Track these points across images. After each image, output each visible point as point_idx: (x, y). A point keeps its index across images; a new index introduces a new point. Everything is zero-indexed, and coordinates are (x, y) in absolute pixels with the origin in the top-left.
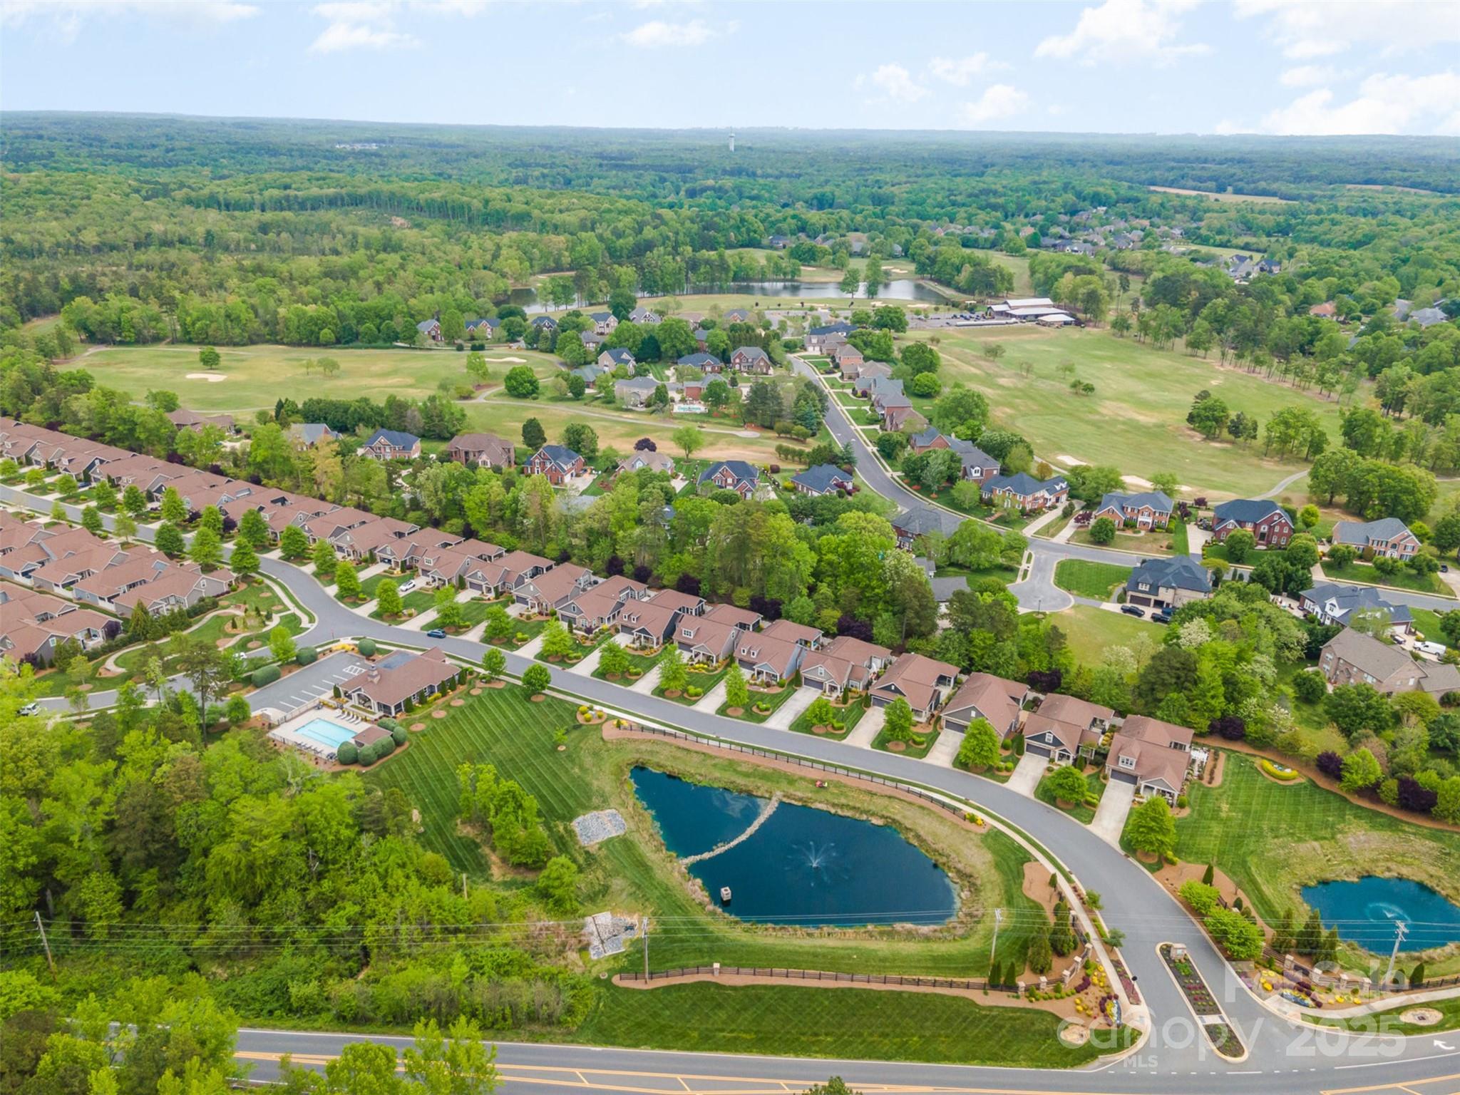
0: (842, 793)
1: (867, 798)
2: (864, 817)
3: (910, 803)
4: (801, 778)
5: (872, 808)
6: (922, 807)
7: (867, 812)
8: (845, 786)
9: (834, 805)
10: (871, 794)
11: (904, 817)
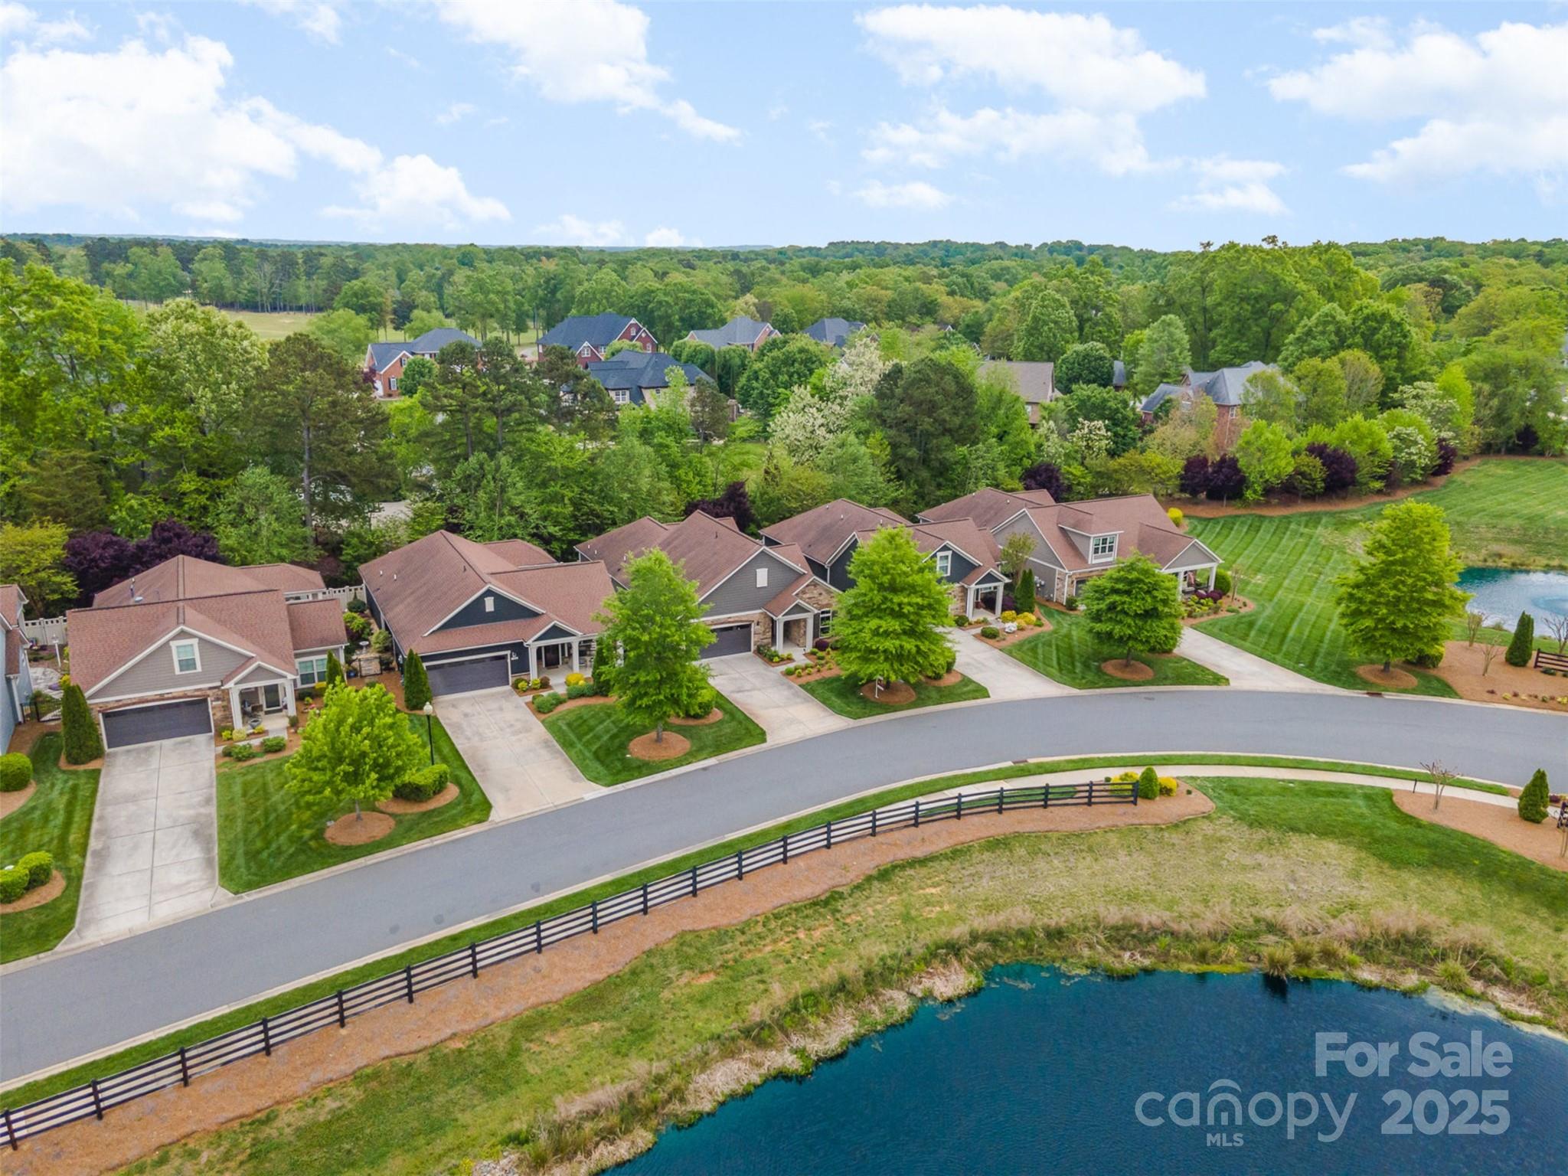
0: (735, 971)
1: (823, 929)
2: (900, 1002)
3: (956, 854)
4: (530, 1025)
5: (876, 950)
6: (996, 844)
7: (877, 978)
8: (721, 936)
9: (758, 1036)
10: (828, 902)
11: (990, 907)
